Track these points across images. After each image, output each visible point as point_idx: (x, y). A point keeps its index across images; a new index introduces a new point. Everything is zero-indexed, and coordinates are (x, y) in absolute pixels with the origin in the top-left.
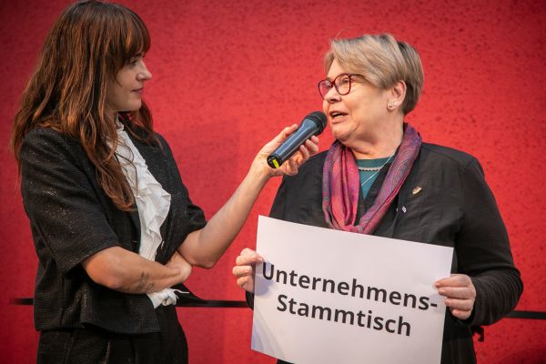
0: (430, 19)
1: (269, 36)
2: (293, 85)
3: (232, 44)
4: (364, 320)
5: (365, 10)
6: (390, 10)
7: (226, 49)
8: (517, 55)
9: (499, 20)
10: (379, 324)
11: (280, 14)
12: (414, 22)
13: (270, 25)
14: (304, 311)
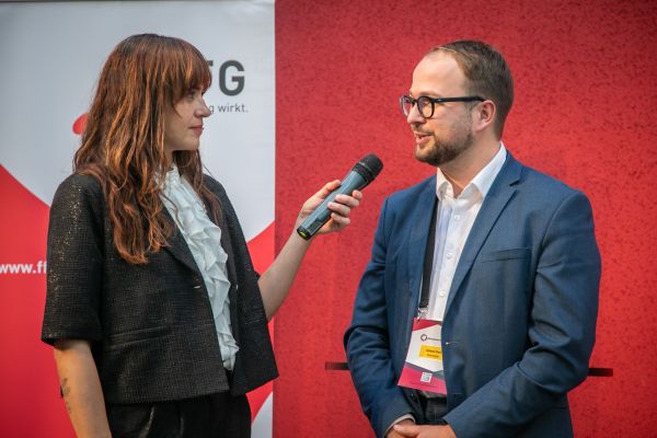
1: (602, 50)
3: (556, 61)
7: (548, 67)
11: (617, 22)
13: (603, 36)
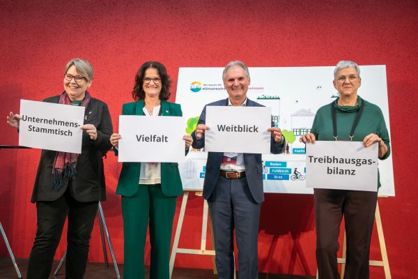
4: (57, 132)
10: (62, 133)
14: (38, 130)
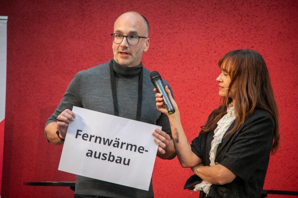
0: (237, 41)
2: (166, 73)
5: (203, 36)
6: (216, 36)
8: (281, 60)
9: (272, 43)
12: (228, 43)
